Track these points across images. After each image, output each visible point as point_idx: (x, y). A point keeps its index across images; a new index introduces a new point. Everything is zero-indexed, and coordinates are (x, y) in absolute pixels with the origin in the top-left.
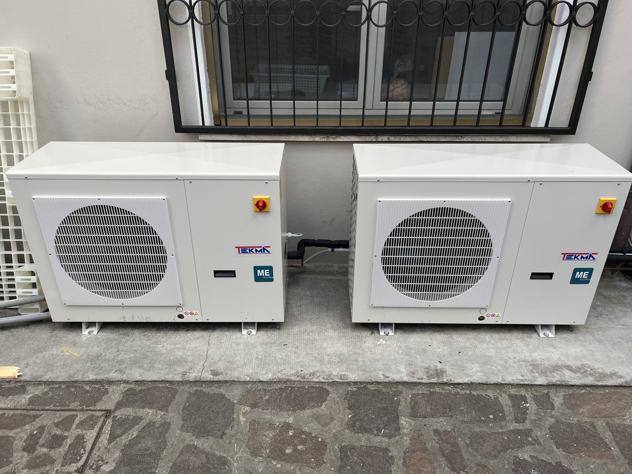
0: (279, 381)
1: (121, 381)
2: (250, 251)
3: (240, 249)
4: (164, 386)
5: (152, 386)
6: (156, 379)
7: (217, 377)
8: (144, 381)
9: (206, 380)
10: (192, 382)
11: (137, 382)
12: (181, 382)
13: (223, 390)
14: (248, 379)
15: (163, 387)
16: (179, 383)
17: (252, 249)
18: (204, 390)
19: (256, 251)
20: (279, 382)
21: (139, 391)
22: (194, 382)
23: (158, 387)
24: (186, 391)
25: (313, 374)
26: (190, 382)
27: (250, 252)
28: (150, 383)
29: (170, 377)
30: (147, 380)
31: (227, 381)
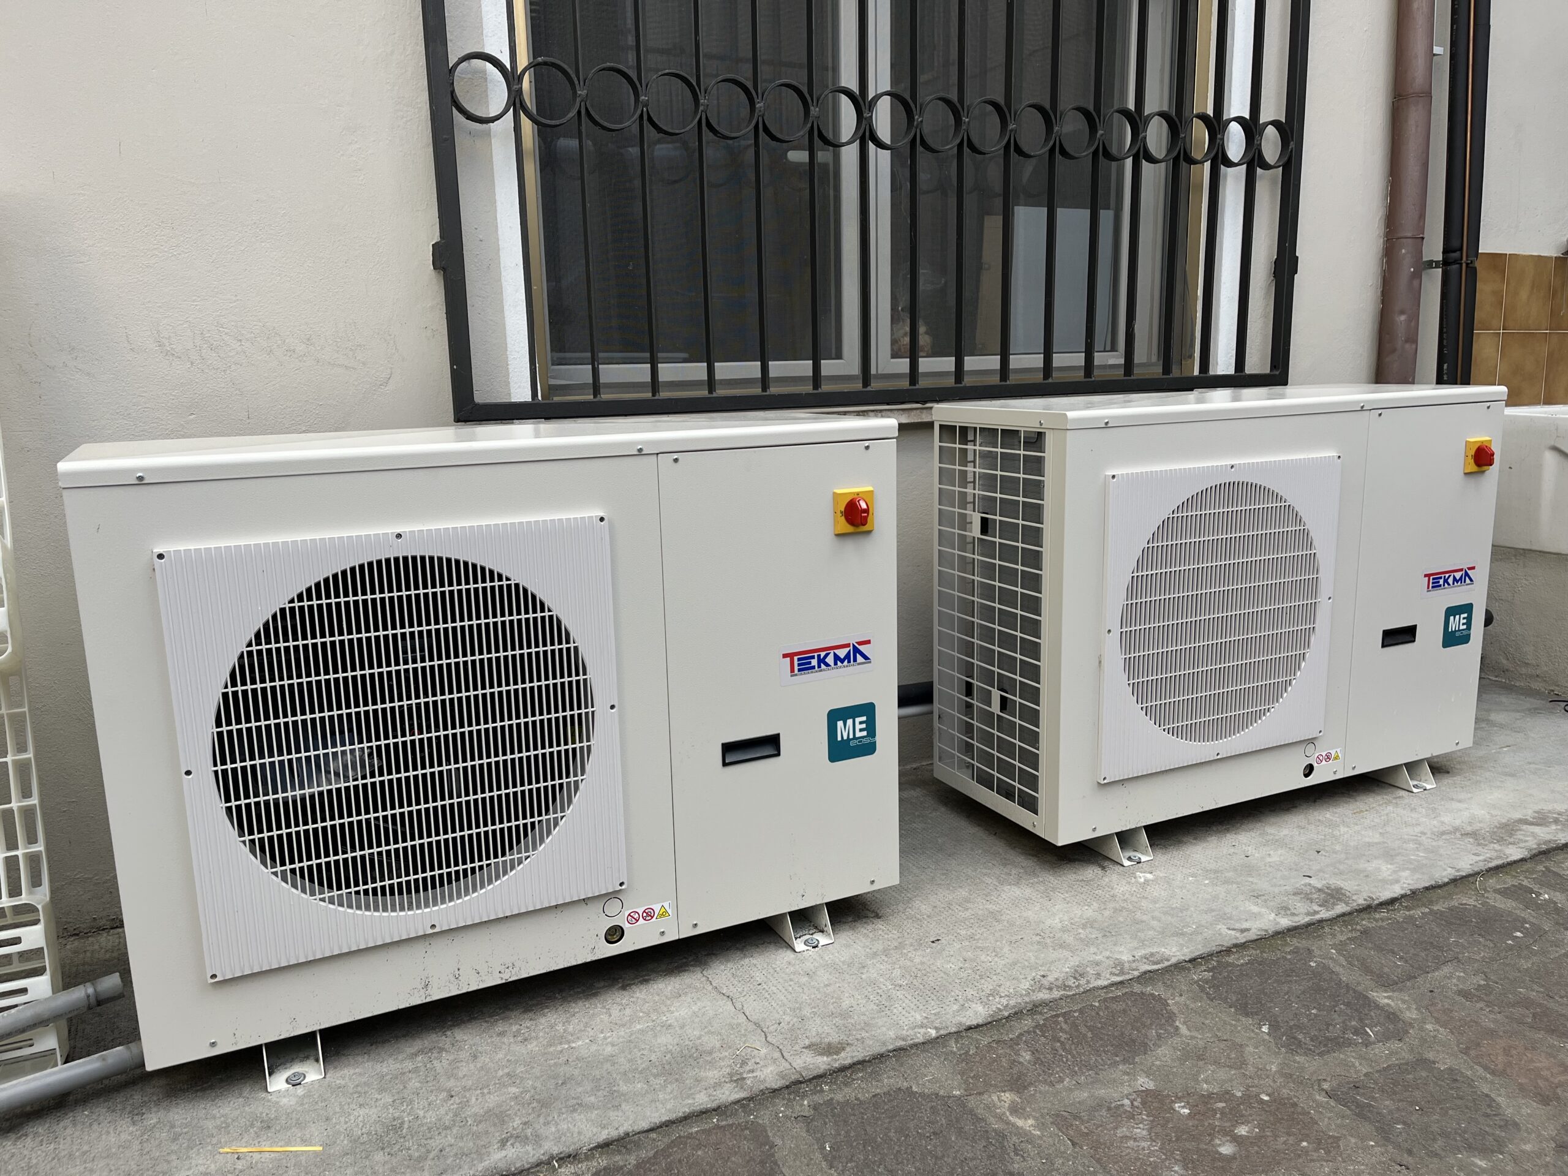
0: (1016, 1013)
1: (549, 1162)
2: (822, 661)
3: (796, 658)
4: (707, 1127)
5: (666, 1140)
6: (664, 1118)
7: (843, 1054)
8: (627, 1134)
9: (821, 1071)
10: (780, 1089)
11: (604, 1146)
12: (750, 1099)
13: (889, 1080)
14: (933, 1033)
15: (708, 1132)
16: (743, 1106)
17: (827, 655)
18: (839, 1097)
19: (837, 658)
20: (1018, 1014)
21: (638, 1166)
22: (787, 1087)
23: (690, 1136)
24: (786, 1117)
25: (1078, 974)
26: (774, 1091)
27: (819, 666)
28: (653, 1135)
29: (702, 1100)
30: (637, 1128)
31: (882, 1055)
